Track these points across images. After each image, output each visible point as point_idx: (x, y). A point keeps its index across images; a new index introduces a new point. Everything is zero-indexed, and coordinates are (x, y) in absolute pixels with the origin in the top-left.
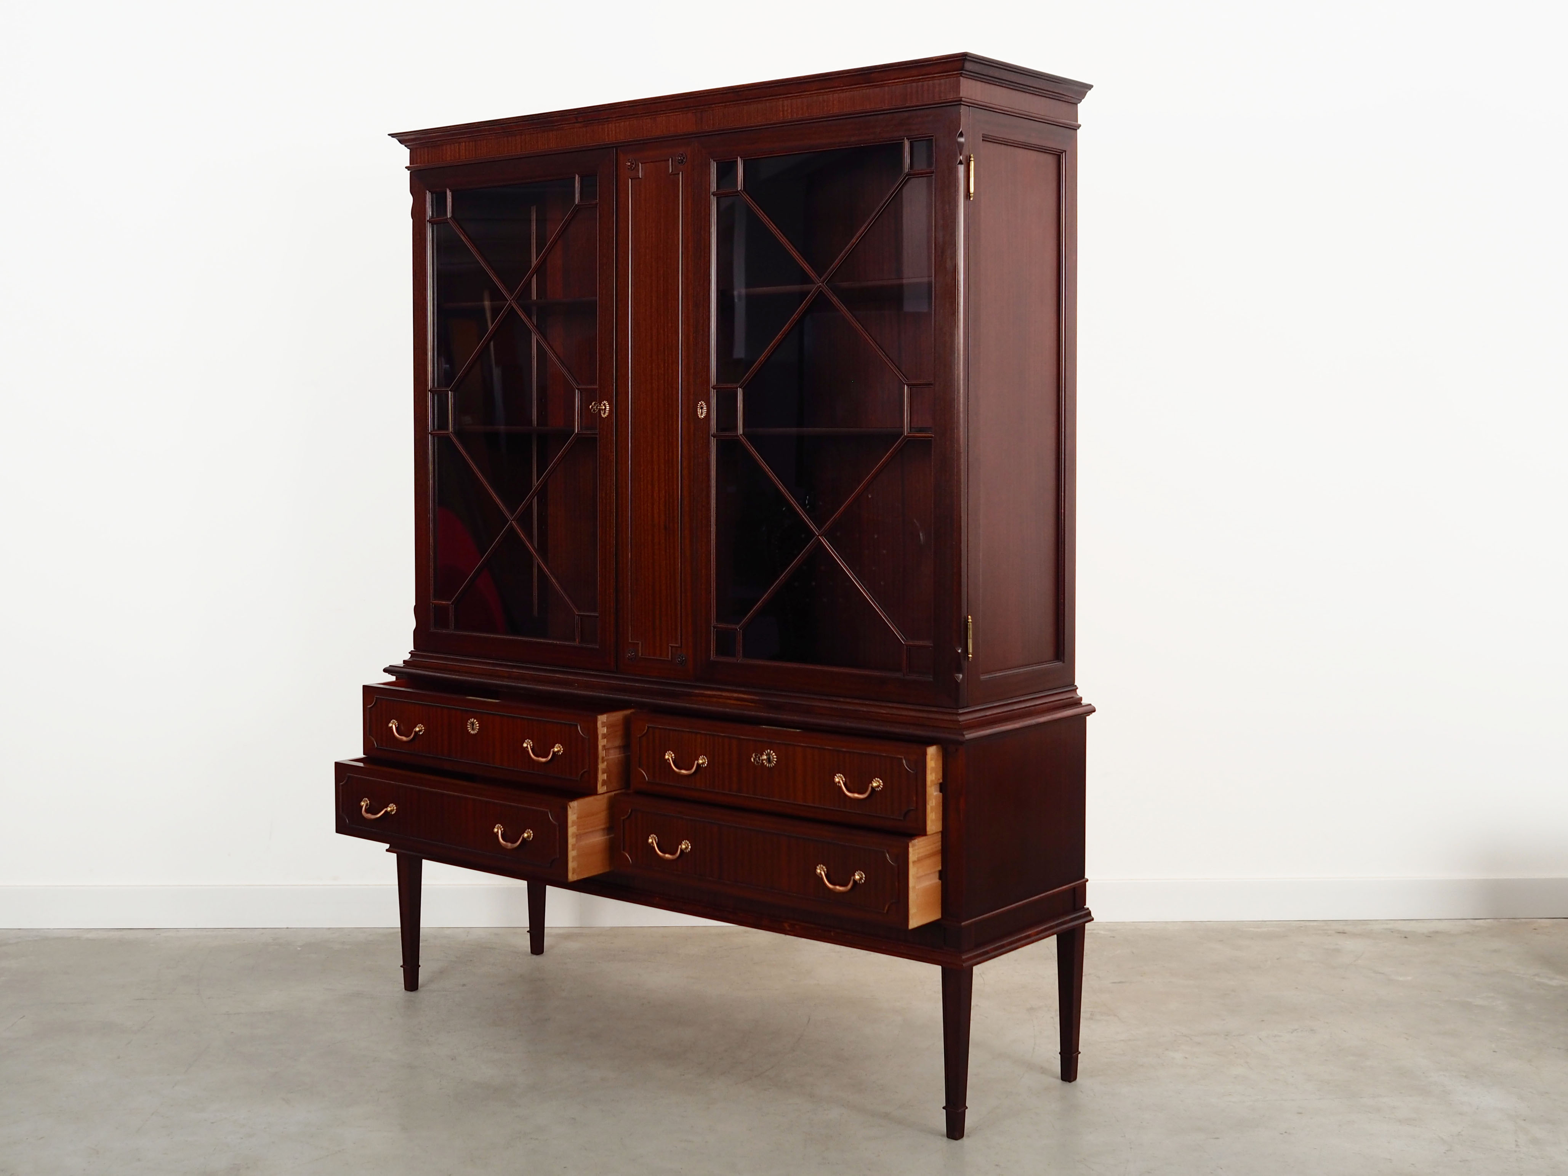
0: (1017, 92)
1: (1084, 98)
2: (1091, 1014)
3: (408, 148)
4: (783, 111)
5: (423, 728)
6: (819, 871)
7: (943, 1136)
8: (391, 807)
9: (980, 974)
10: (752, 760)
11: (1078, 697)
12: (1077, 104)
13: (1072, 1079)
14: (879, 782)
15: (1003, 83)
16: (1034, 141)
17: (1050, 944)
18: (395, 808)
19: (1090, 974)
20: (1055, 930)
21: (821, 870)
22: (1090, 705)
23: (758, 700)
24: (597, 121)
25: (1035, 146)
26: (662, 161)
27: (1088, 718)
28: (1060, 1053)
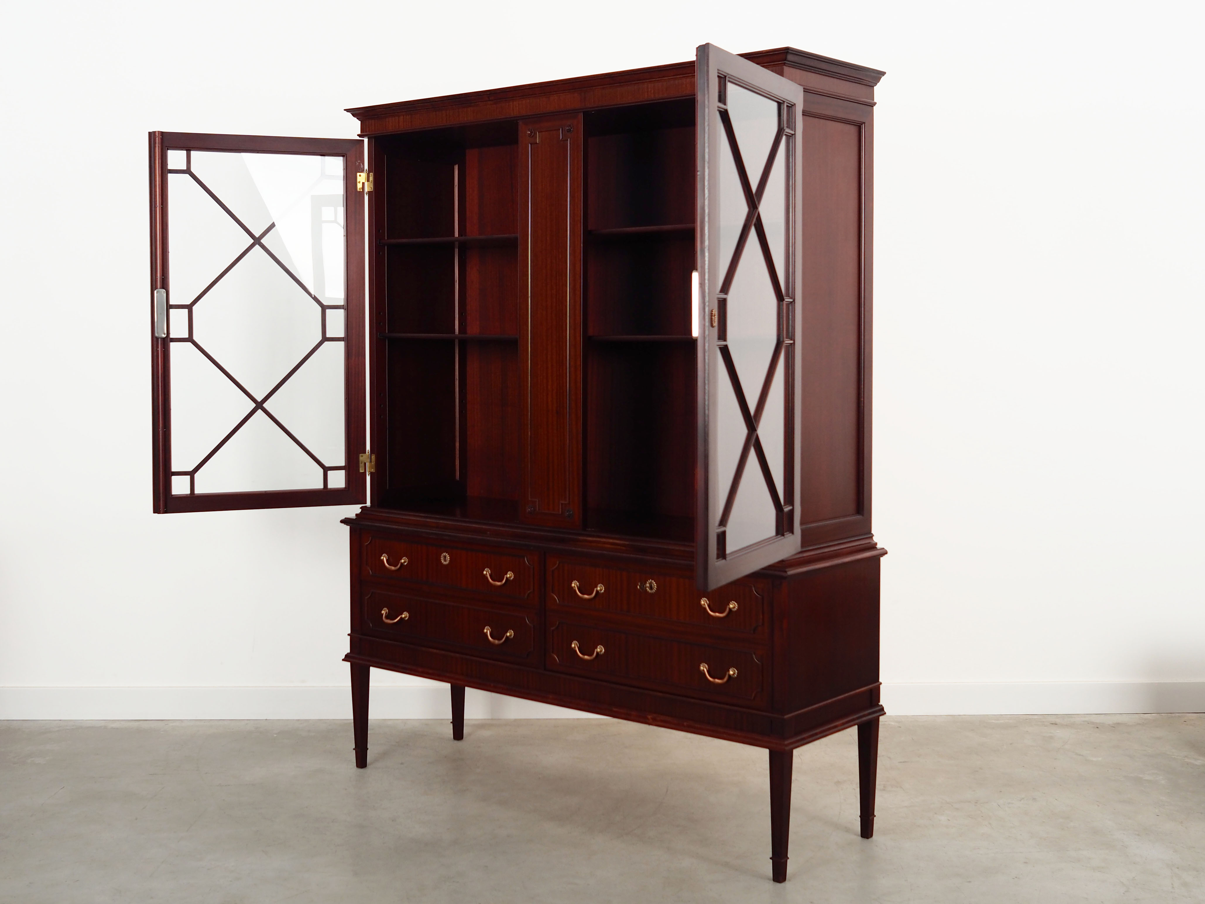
0: (827, 77)
1: (878, 82)
2: (884, 787)
3: (359, 120)
4: (648, 92)
5: (407, 560)
6: (702, 668)
7: (769, 879)
8: (404, 615)
9: (799, 755)
10: (638, 587)
11: (874, 542)
12: (873, 87)
13: (869, 836)
14: (734, 604)
15: (817, 71)
16: (841, 115)
17: (852, 733)
18: (408, 615)
19: (883, 756)
20: (857, 721)
21: (704, 668)
22: (883, 548)
23: (628, 544)
24: (504, 100)
25: (842, 119)
26: (554, 130)
27: (881, 559)
28: (860, 817)
